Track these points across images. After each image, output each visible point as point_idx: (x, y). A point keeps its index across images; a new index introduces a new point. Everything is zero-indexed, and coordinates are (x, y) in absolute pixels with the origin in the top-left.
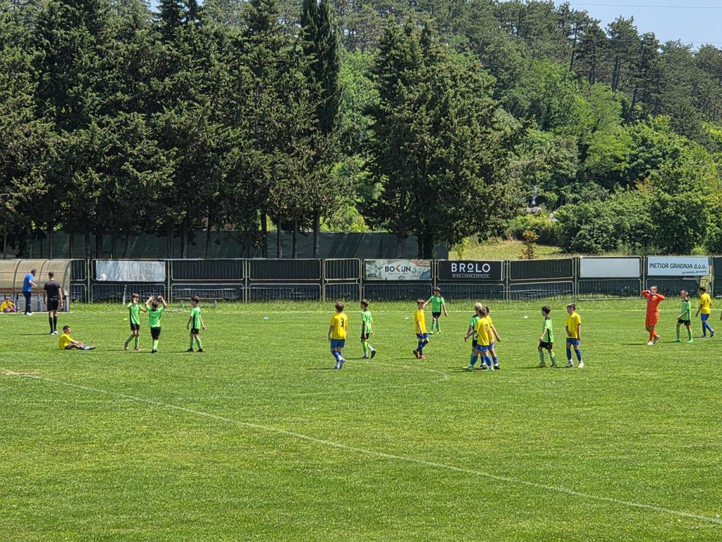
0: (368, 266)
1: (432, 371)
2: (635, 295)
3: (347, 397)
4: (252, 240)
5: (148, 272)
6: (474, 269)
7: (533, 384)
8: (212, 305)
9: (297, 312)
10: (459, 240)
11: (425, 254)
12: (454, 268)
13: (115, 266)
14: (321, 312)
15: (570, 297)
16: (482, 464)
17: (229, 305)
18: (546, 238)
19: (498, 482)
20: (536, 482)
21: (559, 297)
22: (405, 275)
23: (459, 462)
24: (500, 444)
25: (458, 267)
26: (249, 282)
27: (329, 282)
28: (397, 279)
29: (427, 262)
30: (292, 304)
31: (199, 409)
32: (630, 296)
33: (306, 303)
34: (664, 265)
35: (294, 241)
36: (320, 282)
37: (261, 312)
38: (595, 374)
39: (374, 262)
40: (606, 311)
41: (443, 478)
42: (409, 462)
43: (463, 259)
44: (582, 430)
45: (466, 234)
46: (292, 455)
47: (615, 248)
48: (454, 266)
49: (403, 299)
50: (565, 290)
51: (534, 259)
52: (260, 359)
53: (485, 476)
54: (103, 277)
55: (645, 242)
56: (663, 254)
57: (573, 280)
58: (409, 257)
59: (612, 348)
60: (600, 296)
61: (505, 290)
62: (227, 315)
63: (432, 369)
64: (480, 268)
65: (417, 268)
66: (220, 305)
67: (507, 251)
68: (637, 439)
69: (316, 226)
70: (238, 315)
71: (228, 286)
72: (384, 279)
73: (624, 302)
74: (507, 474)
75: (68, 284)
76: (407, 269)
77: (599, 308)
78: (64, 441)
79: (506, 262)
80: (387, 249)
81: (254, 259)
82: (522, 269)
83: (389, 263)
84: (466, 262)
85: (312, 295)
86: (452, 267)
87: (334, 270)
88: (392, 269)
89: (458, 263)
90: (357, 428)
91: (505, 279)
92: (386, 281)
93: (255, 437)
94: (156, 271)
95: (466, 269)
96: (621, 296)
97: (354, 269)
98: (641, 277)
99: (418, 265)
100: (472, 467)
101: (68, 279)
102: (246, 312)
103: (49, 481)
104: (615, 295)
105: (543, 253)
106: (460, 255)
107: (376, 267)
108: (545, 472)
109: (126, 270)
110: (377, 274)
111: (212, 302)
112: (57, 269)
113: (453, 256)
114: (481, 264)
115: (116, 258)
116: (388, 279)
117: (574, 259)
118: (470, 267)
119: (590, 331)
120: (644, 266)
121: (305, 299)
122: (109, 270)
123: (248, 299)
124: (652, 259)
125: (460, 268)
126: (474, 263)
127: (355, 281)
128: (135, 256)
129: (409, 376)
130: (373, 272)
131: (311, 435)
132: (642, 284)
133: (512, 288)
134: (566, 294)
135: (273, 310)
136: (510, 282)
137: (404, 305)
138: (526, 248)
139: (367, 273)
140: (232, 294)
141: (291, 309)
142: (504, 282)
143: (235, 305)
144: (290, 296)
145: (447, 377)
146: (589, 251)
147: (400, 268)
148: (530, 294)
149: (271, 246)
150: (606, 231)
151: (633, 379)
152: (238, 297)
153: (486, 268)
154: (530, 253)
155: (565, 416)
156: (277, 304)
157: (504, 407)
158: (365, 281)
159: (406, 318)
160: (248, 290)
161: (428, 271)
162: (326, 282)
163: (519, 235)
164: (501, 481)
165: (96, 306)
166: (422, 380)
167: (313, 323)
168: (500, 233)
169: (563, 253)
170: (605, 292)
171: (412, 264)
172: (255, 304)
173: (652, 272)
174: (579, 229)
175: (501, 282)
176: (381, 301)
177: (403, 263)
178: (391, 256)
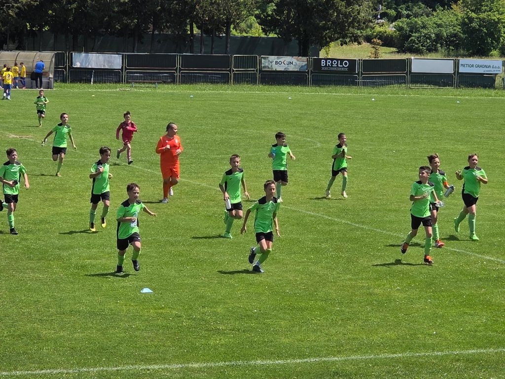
0: (263, 61)
1: (308, 139)
2: (449, 85)
4: (183, 41)
5: (109, 62)
6: (337, 64)
7: (380, 152)
8: (154, 85)
9: (213, 92)
10: (327, 44)
11: (303, 53)
12: (323, 63)
13: (87, 57)
14: (230, 92)
15: (404, 85)
16: (346, 215)
17: (166, 86)
18: (387, 41)
19: (357, 229)
20: (384, 230)
21: (396, 85)
22: (289, 67)
23: (330, 212)
24: (358, 199)
25: (326, 63)
26: (180, 70)
27: (236, 71)
28: (283, 70)
29: (305, 58)
30: (210, 86)
31: (146, 167)
32: (446, 86)
33: (219, 86)
34: (471, 65)
35: (213, 41)
36: (230, 71)
37: (188, 91)
38: (423, 146)
39: (268, 57)
40: (430, 97)
41: (318, 224)
42: (294, 211)
43: (329, 57)
45: (332, 40)
46: (211, 203)
47: (436, 50)
48: (323, 62)
49: (287, 84)
50: (400, 80)
51: (379, 59)
52: (188, 128)
53: (348, 224)
54: (77, 65)
55: (457, 47)
56: (470, 56)
57: (407, 74)
58: (292, 55)
59: (434, 126)
60: (425, 85)
61: (359, 79)
62: (165, 93)
63: (309, 138)
64: (341, 64)
65: (298, 63)
66: (160, 86)
67: (360, 52)
69: (228, 32)
70: (172, 94)
71: (165, 72)
72: (274, 70)
73: (442, 90)
74: (363, 223)
75: (53, 69)
76: (291, 63)
77: (424, 94)
78: (51, 191)
79: (359, 60)
80: (277, 49)
81: (184, 54)
82: (371, 65)
83: (278, 58)
84: (332, 60)
85: (224, 80)
86: (322, 63)
87: (240, 63)
88: (280, 63)
89: (326, 60)
90: (257, 183)
91: (359, 72)
92: (276, 71)
93: (185, 189)
94: (115, 61)
95: (332, 64)
96: (440, 86)
97: (253, 63)
98: (454, 73)
99: (298, 61)
100: (338, 216)
101: (53, 66)
102: (178, 91)
103: (41, 222)
104: (436, 85)
105: (387, 54)
106: (327, 54)
107: (269, 61)
108: (391, 222)
109: (95, 60)
110: (270, 66)
111: (155, 83)
112: (46, 58)
113: (322, 54)
114: (342, 61)
115: (87, 51)
116: (278, 70)
117: (408, 59)
118: (335, 62)
119: (419, 112)
120: (456, 65)
121: (219, 83)
122: (81, 60)
123: (179, 82)
124: (462, 61)
125: (328, 63)
126: (337, 60)
127: (254, 71)
128: (101, 50)
129: (292, 143)
130: (267, 65)
132: (455, 78)
133: (364, 78)
134: (401, 83)
135: (197, 90)
136: (362, 74)
137: (288, 88)
138: (373, 50)
139: (263, 65)
140: (168, 78)
141: (209, 90)
142: (358, 74)
143: (170, 86)
144: (209, 80)
145: (319, 145)
146: (417, 51)
147: (285, 63)
148: (376, 83)
149: (196, 45)
150: (430, 38)
151: (450, 150)
152: (173, 80)
153: (346, 64)
154: (376, 54)
155: (403, 178)
156: (199, 86)
157: (360, 170)
158: (261, 71)
159: (290, 98)
160: (179, 76)
161: (305, 65)
162: (233, 71)
163: (368, 39)
164: (359, 228)
165: (72, 85)
166: (301, 147)
167: (224, 101)
168: (356, 39)
169: (398, 52)
170: (429, 83)
171: (294, 60)
172: (184, 86)
173: (462, 70)
174: (410, 36)
175: (356, 74)
176: (271, 85)
177: (288, 59)
178: (279, 53)
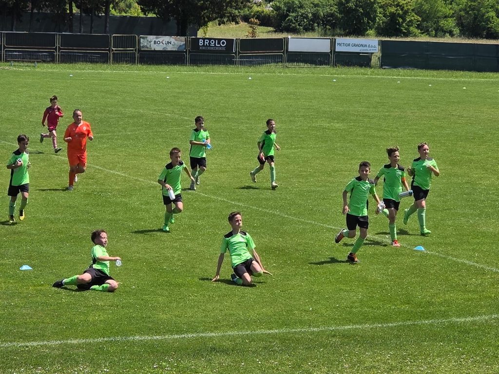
0: (142, 40)
1: (186, 118)
2: (326, 64)
3: (127, 138)
4: (62, 20)
6: (215, 44)
7: (256, 130)
8: (33, 64)
9: (93, 71)
10: (205, 24)
11: (181, 32)
12: (201, 43)
14: (109, 71)
15: (281, 64)
16: (222, 192)
17: (45, 65)
18: (265, 21)
20: (260, 207)
21: (273, 64)
22: (167, 47)
23: (206, 189)
24: (234, 177)
25: (204, 42)
26: (60, 49)
27: (115, 50)
28: (162, 50)
29: (183, 38)
30: (90, 65)
32: (323, 65)
33: (98, 65)
34: (348, 44)
35: (92, 21)
36: (109, 50)
37: (68, 71)
38: (299, 124)
39: (146, 37)
40: (307, 75)
41: (195, 201)
43: (207, 37)
44: (291, 167)
45: (210, 20)
46: (90, 181)
47: (313, 30)
48: (201, 41)
49: (166, 63)
50: (277, 59)
51: (257, 38)
52: (68, 107)
53: (224, 201)
55: (334, 26)
56: (346, 35)
57: (283, 53)
58: (170, 35)
59: (311, 104)
60: (301, 64)
61: (236, 58)
62: (44, 72)
63: (186, 116)
64: (219, 43)
65: (176, 42)
66: (39, 64)
67: (237, 31)
68: (330, 175)
69: (107, 11)
70: (52, 73)
71: (44, 52)
72: (153, 50)
73: (318, 69)
74: (239, 200)
76: (169, 43)
77: (300, 73)
79: (237, 39)
80: (155, 29)
81: (64, 33)
82: (249, 45)
83: (157, 38)
84: (210, 39)
85: (104, 59)
86: (200, 42)
87: (119, 42)
88: (159, 43)
89: (204, 39)
90: (135, 162)
91: (236, 51)
92: (155, 51)
93: (65, 167)
95: (209, 43)
96: (316, 65)
97: (132, 42)
98: (331, 52)
99: (176, 40)
100: (214, 194)
102: (57, 70)
104: (312, 64)
105: (264, 33)
106: (205, 33)
107: (148, 41)
108: (267, 199)
110: (148, 46)
111: (34, 62)
113: (200, 34)
114: (220, 40)
116: (156, 49)
117: (285, 38)
118: (212, 42)
119: (296, 90)
120: (333, 44)
121: (98, 62)
123: (58, 61)
124: (339, 40)
125: (206, 43)
126: (215, 39)
127: (132, 50)
129: (170, 122)
130: (146, 44)
131: (104, 166)
132: (331, 57)
133: (241, 57)
134: (278, 62)
135: (76, 69)
136: (239, 53)
137: (166, 67)
138: (251, 30)
139: (141, 45)
140: (48, 57)
141: (89, 69)
142: (235, 53)
143: (49, 65)
144: (88, 60)
146: (294, 31)
147: (164, 42)
148: (253, 62)
149: (76, 24)
150: (307, 17)
151: (326, 128)
152: (52, 59)
153: (223, 43)
154: (253, 33)
156: (79, 65)
157: (237, 148)
158: (139, 51)
159: (168, 77)
160: (59, 55)
161: (183, 45)
162: (112, 50)
163: (246, 19)
164: (235, 205)
166: (179, 125)
167: (103, 80)
168: (233, 19)
169: (275, 32)
170: (305, 62)
171: (172, 39)
172: (63, 65)
173: (338, 49)
174: (288, 16)
175: (233, 53)
176: (150, 64)
177: (167, 38)
178: (158, 33)
